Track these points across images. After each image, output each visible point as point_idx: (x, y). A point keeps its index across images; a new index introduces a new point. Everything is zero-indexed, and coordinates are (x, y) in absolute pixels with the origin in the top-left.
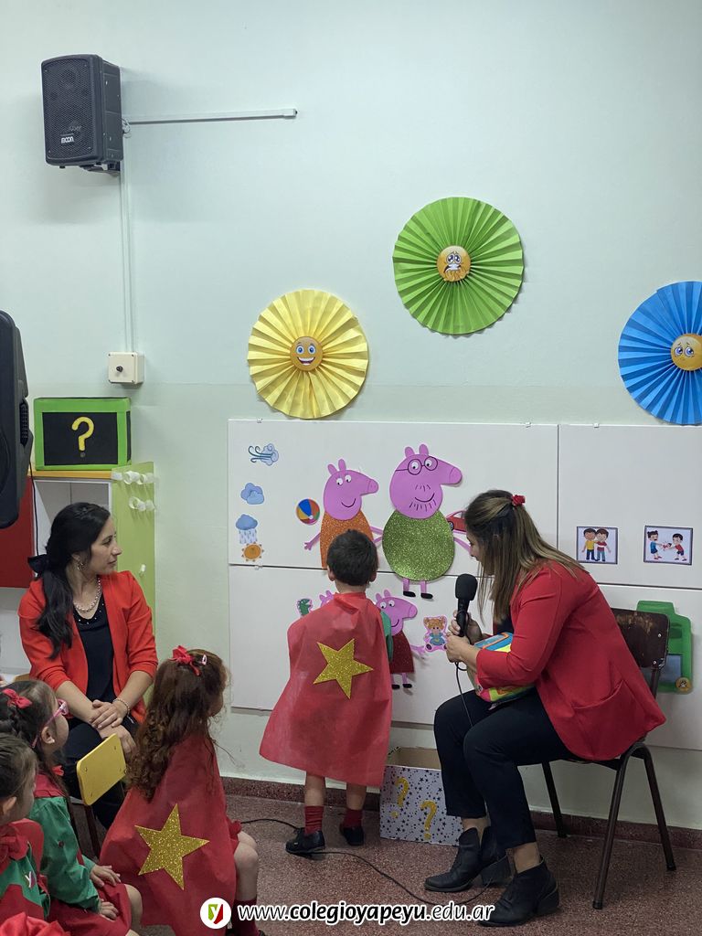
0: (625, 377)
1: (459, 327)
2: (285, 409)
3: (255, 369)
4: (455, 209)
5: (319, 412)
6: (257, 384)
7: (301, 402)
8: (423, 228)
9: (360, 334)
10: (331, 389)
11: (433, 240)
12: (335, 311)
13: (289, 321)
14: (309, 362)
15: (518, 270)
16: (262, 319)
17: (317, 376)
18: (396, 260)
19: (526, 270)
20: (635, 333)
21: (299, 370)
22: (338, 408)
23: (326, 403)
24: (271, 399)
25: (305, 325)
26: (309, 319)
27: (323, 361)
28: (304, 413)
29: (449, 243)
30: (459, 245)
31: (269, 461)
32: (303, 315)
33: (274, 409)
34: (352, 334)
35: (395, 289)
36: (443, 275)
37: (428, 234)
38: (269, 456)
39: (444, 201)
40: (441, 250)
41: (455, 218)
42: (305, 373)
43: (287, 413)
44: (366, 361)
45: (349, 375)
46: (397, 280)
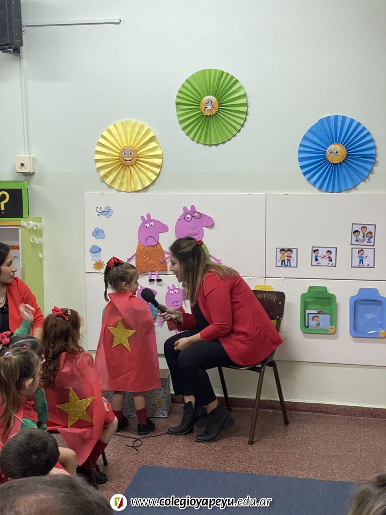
0: (302, 167)
1: (212, 140)
2: (116, 186)
3: (99, 165)
4: (210, 76)
5: (135, 188)
6: (100, 173)
7: (125, 183)
8: (192, 85)
9: (157, 145)
10: (142, 175)
11: (198, 92)
12: (143, 132)
13: (118, 138)
14: (130, 160)
15: (244, 109)
16: (103, 137)
17: (135, 168)
18: (178, 104)
19: (249, 109)
20: (307, 143)
21: (124, 165)
22: (146, 186)
23: (139, 183)
24: (108, 181)
25: (127, 140)
26: (129, 137)
27: (137, 160)
28: (127, 189)
29: (206, 94)
30: (212, 95)
31: (108, 215)
32: (126, 134)
33: (110, 187)
34: (153, 144)
35: (177, 120)
36: (204, 112)
37: (195, 89)
38: (108, 213)
39: (204, 71)
40: (202, 98)
41: (210, 81)
42: (127, 167)
43: (118, 189)
44: (161, 160)
45: (152, 167)
46: (178, 115)
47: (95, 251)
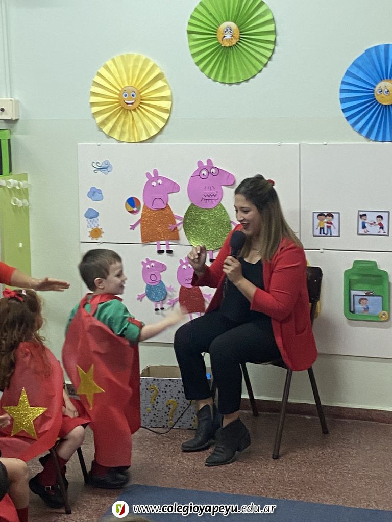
0: (344, 110)
1: (232, 78)
2: (116, 136)
3: (95, 109)
5: (139, 138)
6: (96, 119)
7: (127, 131)
8: (207, 10)
9: (166, 84)
10: (147, 122)
11: (214, 18)
12: (148, 68)
13: (117, 76)
14: (132, 104)
15: (271, 38)
16: (99, 75)
17: (138, 114)
18: (190, 32)
19: (277, 38)
20: (351, 80)
21: (125, 109)
22: (152, 135)
23: (144, 131)
24: (106, 129)
25: (128, 79)
26: (131, 74)
27: (141, 103)
28: (129, 138)
29: (224, 20)
30: (231, 21)
31: (106, 171)
32: (127, 71)
33: (109, 136)
34: (160, 84)
35: (189, 53)
36: (221, 43)
37: (211, 14)
38: (106, 168)
40: (220, 25)
41: (229, 3)
42: (129, 111)
43: (118, 139)
44: (170, 103)
45: (160, 112)
46: (190, 47)
47: (91, 216)
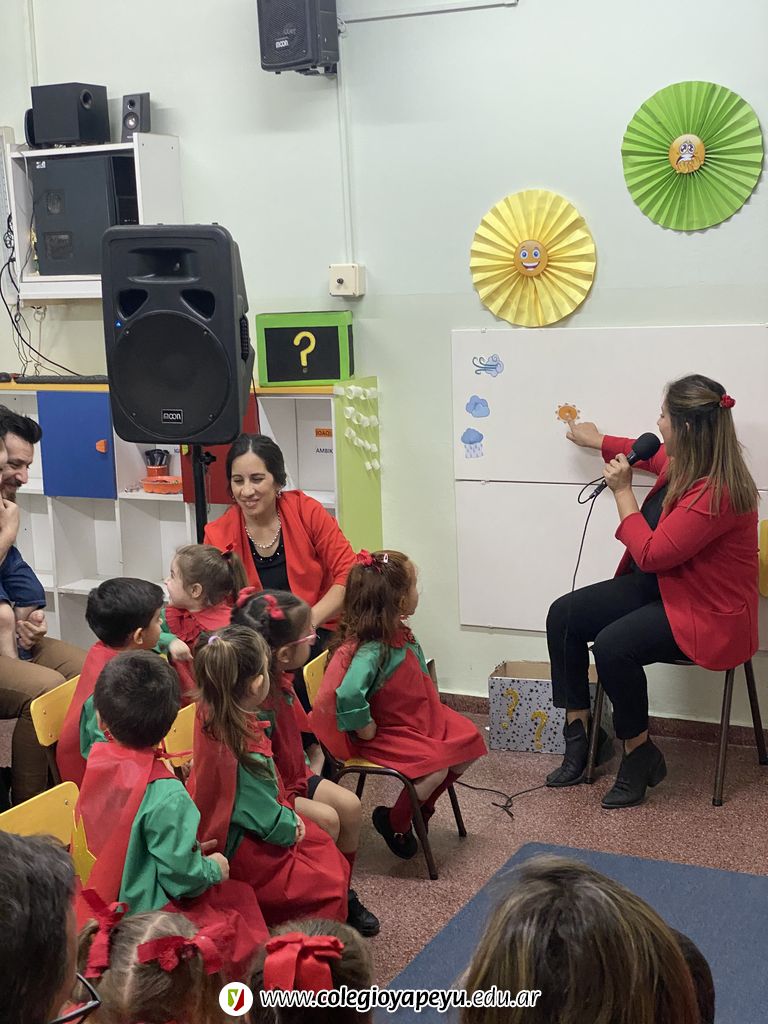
1: (693, 222)
2: (509, 317)
3: (479, 277)
4: (689, 94)
5: (544, 319)
6: (480, 291)
7: (526, 310)
8: (653, 116)
9: (587, 235)
10: (557, 295)
11: (664, 128)
12: (560, 211)
13: (512, 224)
14: (534, 267)
15: (757, 157)
16: (485, 224)
17: (544, 284)
18: (625, 153)
19: (766, 157)
21: (523, 275)
22: (564, 315)
23: (552, 310)
24: (495, 307)
25: (529, 228)
26: (533, 221)
27: (548, 266)
28: (530, 321)
29: (681, 131)
30: (692, 133)
31: (494, 372)
32: (527, 217)
33: (498, 318)
34: (578, 235)
35: (624, 185)
36: (676, 167)
37: (660, 124)
38: (494, 367)
39: (677, 86)
40: (673, 140)
41: (688, 104)
42: (529, 279)
43: (512, 321)
44: (593, 264)
45: (576, 279)
46: (625, 176)
47: (472, 440)
